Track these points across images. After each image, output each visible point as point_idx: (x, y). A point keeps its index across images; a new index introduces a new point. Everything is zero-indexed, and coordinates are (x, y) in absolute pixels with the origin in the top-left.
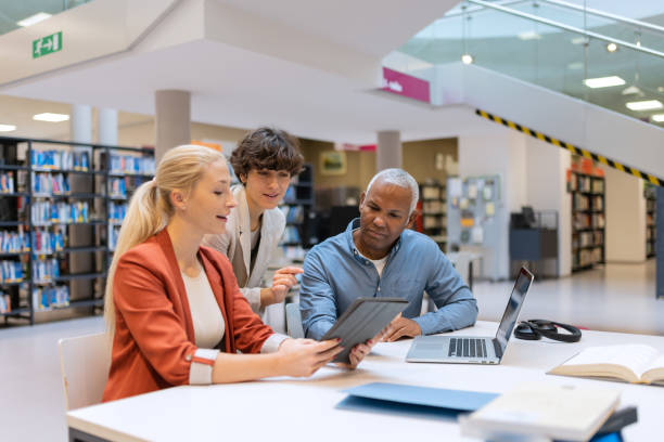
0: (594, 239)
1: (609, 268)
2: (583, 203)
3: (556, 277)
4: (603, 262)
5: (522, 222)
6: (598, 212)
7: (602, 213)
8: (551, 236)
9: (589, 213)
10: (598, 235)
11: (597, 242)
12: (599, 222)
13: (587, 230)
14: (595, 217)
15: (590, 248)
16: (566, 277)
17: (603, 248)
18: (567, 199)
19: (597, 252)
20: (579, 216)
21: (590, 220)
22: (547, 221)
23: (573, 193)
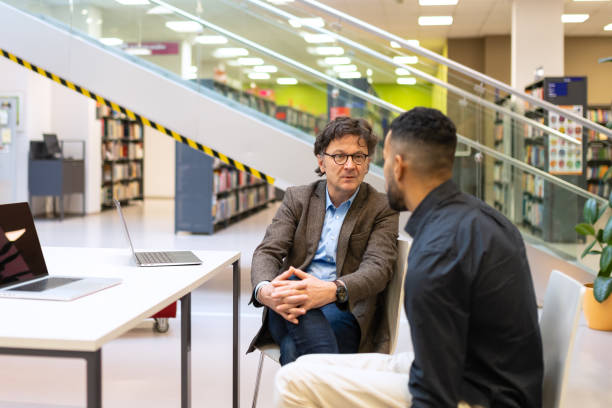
0: (130, 172)
1: (147, 204)
2: (116, 131)
3: (83, 215)
4: (141, 198)
5: (43, 151)
6: (136, 142)
7: (140, 142)
8: (78, 167)
9: (125, 142)
10: (135, 167)
11: (134, 175)
12: (136, 152)
13: (122, 162)
14: (131, 146)
15: (125, 182)
16: (95, 214)
17: (140, 181)
18: (96, 127)
19: (134, 186)
20: (112, 145)
21: (126, 150)
22: (70, 150)
23: (105, 120)
